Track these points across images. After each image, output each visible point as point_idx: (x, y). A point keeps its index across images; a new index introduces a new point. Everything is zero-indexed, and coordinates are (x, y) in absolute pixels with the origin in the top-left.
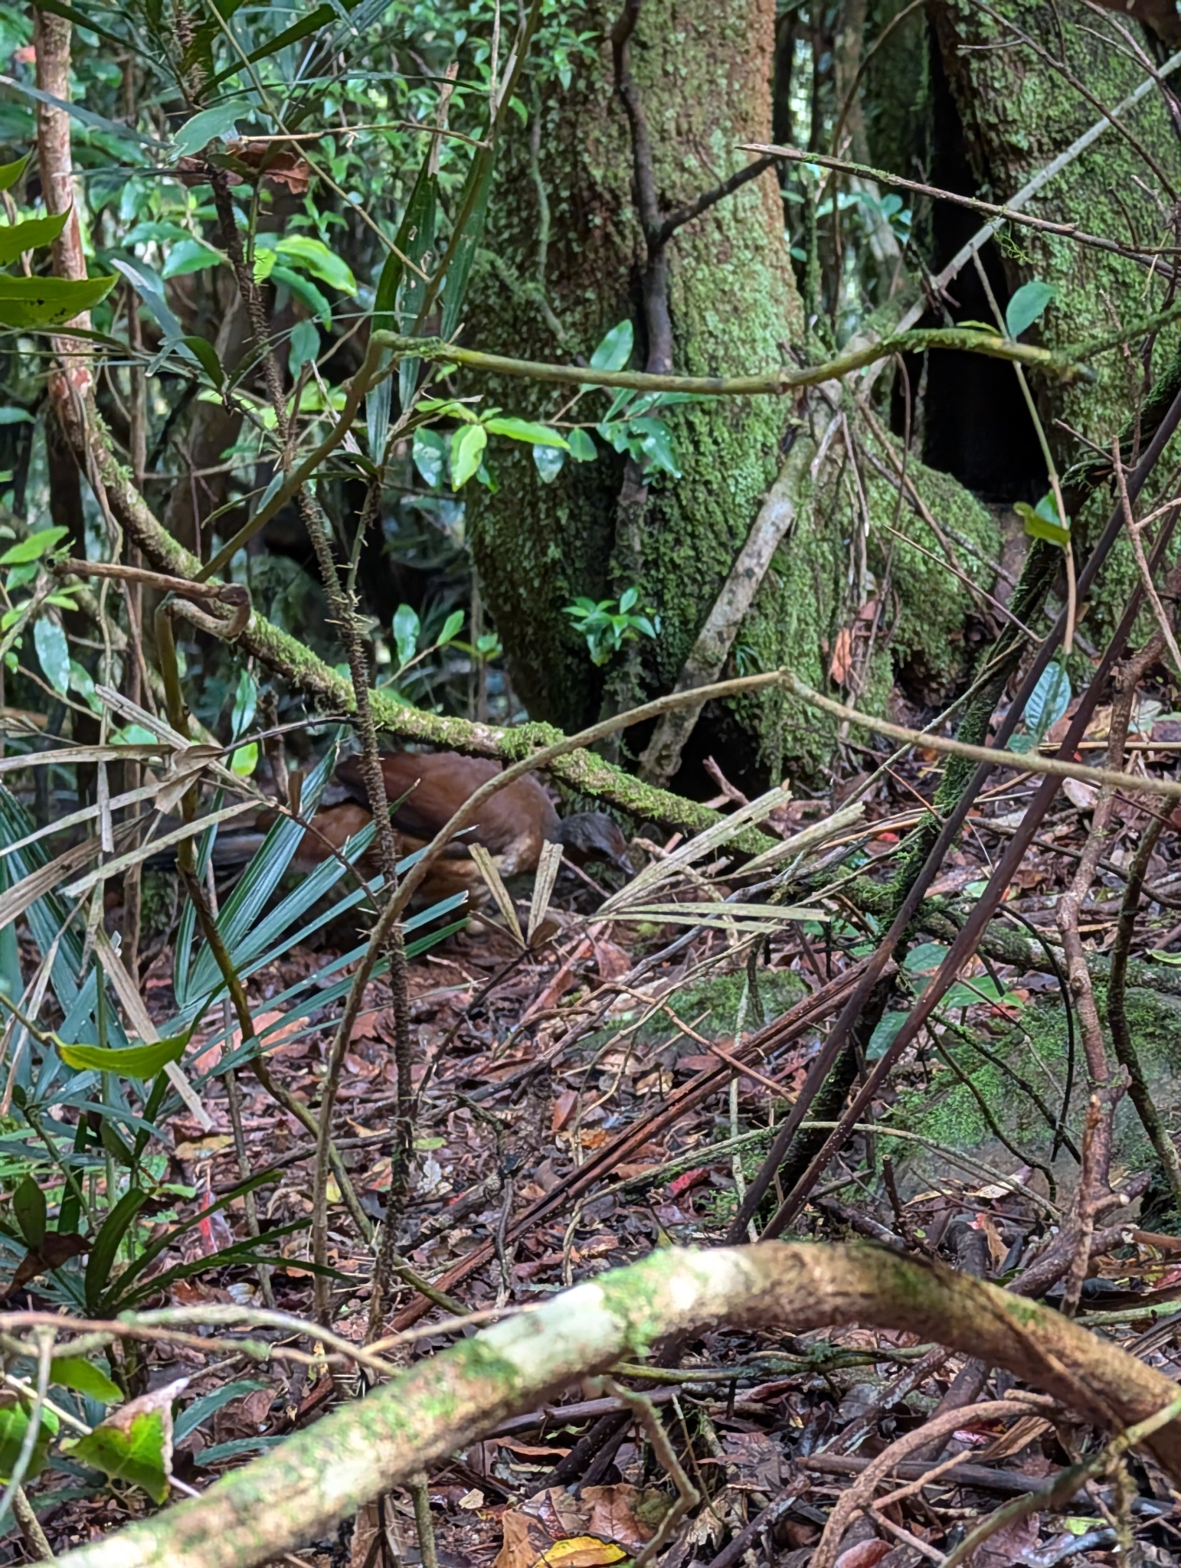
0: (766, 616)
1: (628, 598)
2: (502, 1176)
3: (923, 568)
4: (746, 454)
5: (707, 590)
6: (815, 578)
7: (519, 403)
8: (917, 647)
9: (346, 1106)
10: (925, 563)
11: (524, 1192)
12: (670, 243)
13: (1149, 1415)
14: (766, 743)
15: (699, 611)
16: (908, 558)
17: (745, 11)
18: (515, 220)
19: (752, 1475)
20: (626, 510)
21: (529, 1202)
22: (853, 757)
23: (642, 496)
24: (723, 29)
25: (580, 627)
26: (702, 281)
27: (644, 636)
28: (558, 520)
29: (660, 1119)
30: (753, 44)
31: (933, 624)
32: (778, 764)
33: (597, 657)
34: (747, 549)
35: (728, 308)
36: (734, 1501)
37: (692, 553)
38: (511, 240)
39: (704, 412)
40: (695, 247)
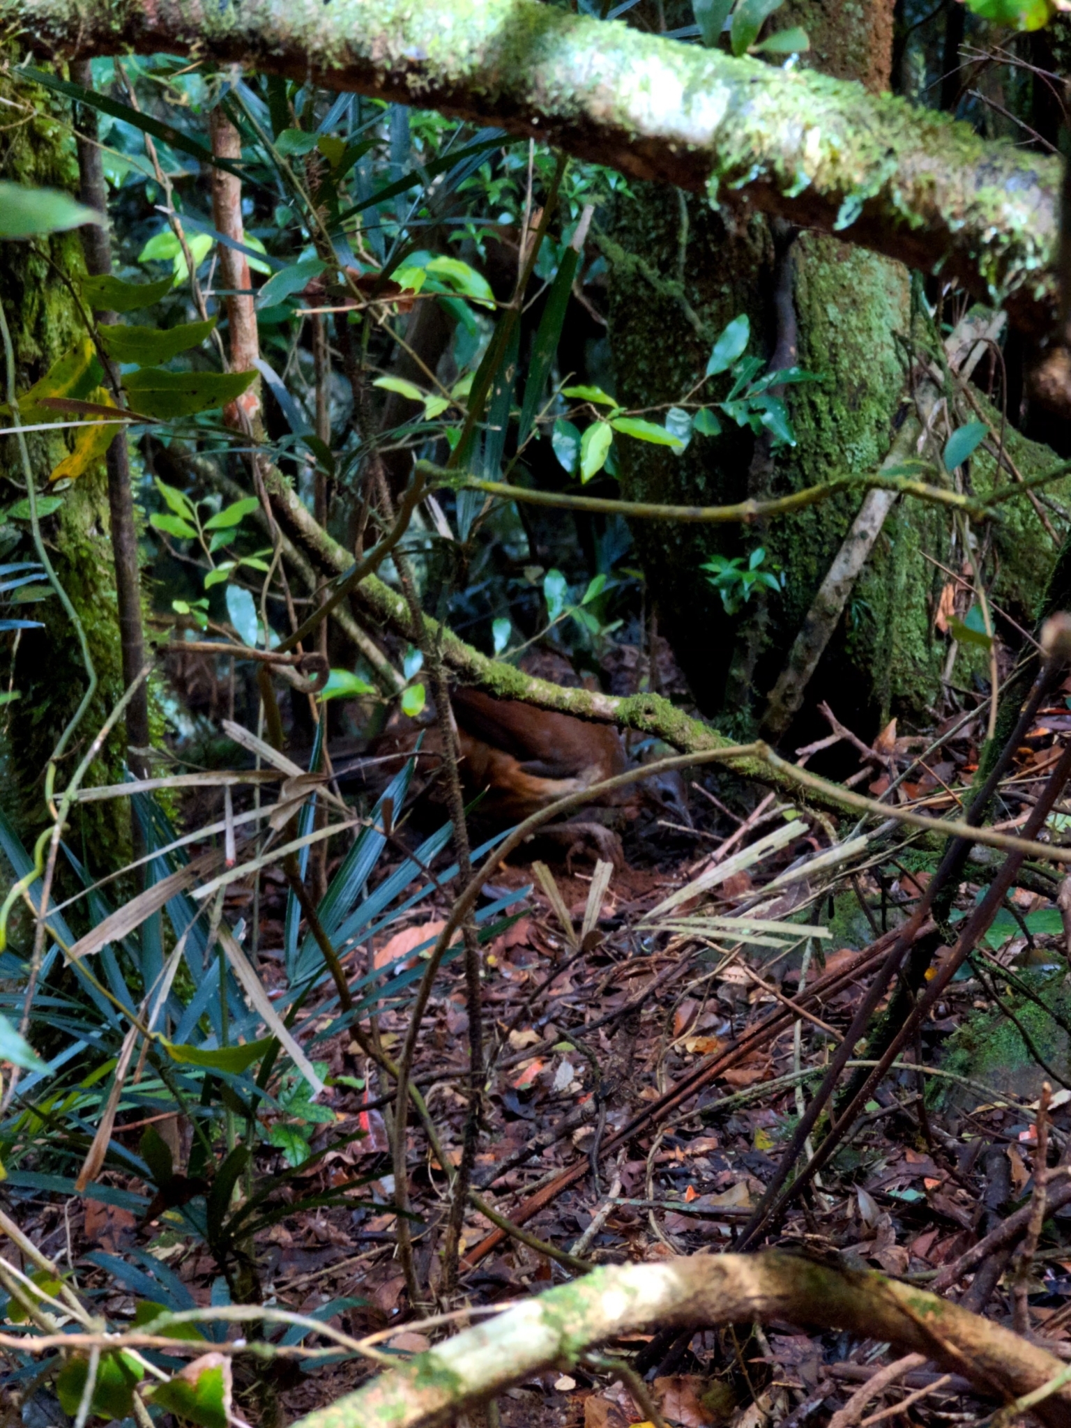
0: (879, 573)
1: (757, 557)
2: (597, 1101)
3: (1021, 528)
4: (861, 430)
5: (826, 549)
6: (923, 539)
7: (664, 383)
8: (1014, 599)
9: (498, 1009)
10: (1023, 524)
11: (643, 1094)
12: (795, 245)
13: (1033, 1388)
14: (877, 685)
15: (819, 568)
16: (1008, 519)
17: (864, 38)
18: (662, 222)
19: (795, 1374)
20: (755, 479)
21: (647, 1103)
22: (955, 697)
23: (770, 467)
24: (844, 56)
25: (714, 581)
26: (824, 277)
27: (770, 590)
28: (696, 486)
29: (732, 1055)
30: (872, 68)
31: (1029, 578)
32: (887, 705)
33: (729, 608)
34: (862, 514)
35: (847, 300)
36: (777, 1396)
37: (812, 517)
38: (659, 240)
39: (825, 393)
40: (817, 248)
